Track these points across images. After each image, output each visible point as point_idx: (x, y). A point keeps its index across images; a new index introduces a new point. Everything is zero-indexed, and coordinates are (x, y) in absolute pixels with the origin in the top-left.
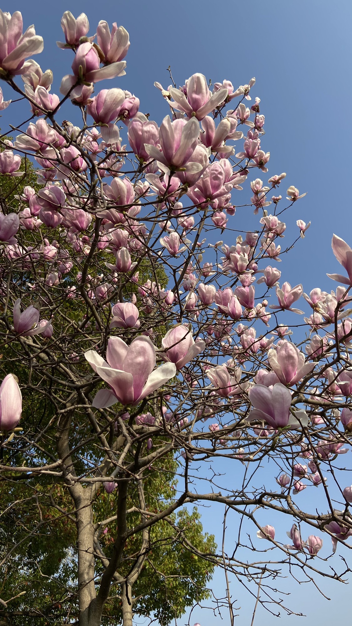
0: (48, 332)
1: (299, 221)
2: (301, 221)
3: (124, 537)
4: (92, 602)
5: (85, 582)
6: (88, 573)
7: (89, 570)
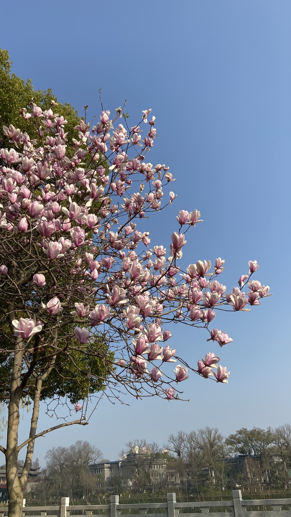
0: (5, 272)
1: (171, 192)
2: (173, 192)
3: (36, 361)
4: (18, 387)
5: (15, 378)
6: (17, 374)
7: (18, 372)
